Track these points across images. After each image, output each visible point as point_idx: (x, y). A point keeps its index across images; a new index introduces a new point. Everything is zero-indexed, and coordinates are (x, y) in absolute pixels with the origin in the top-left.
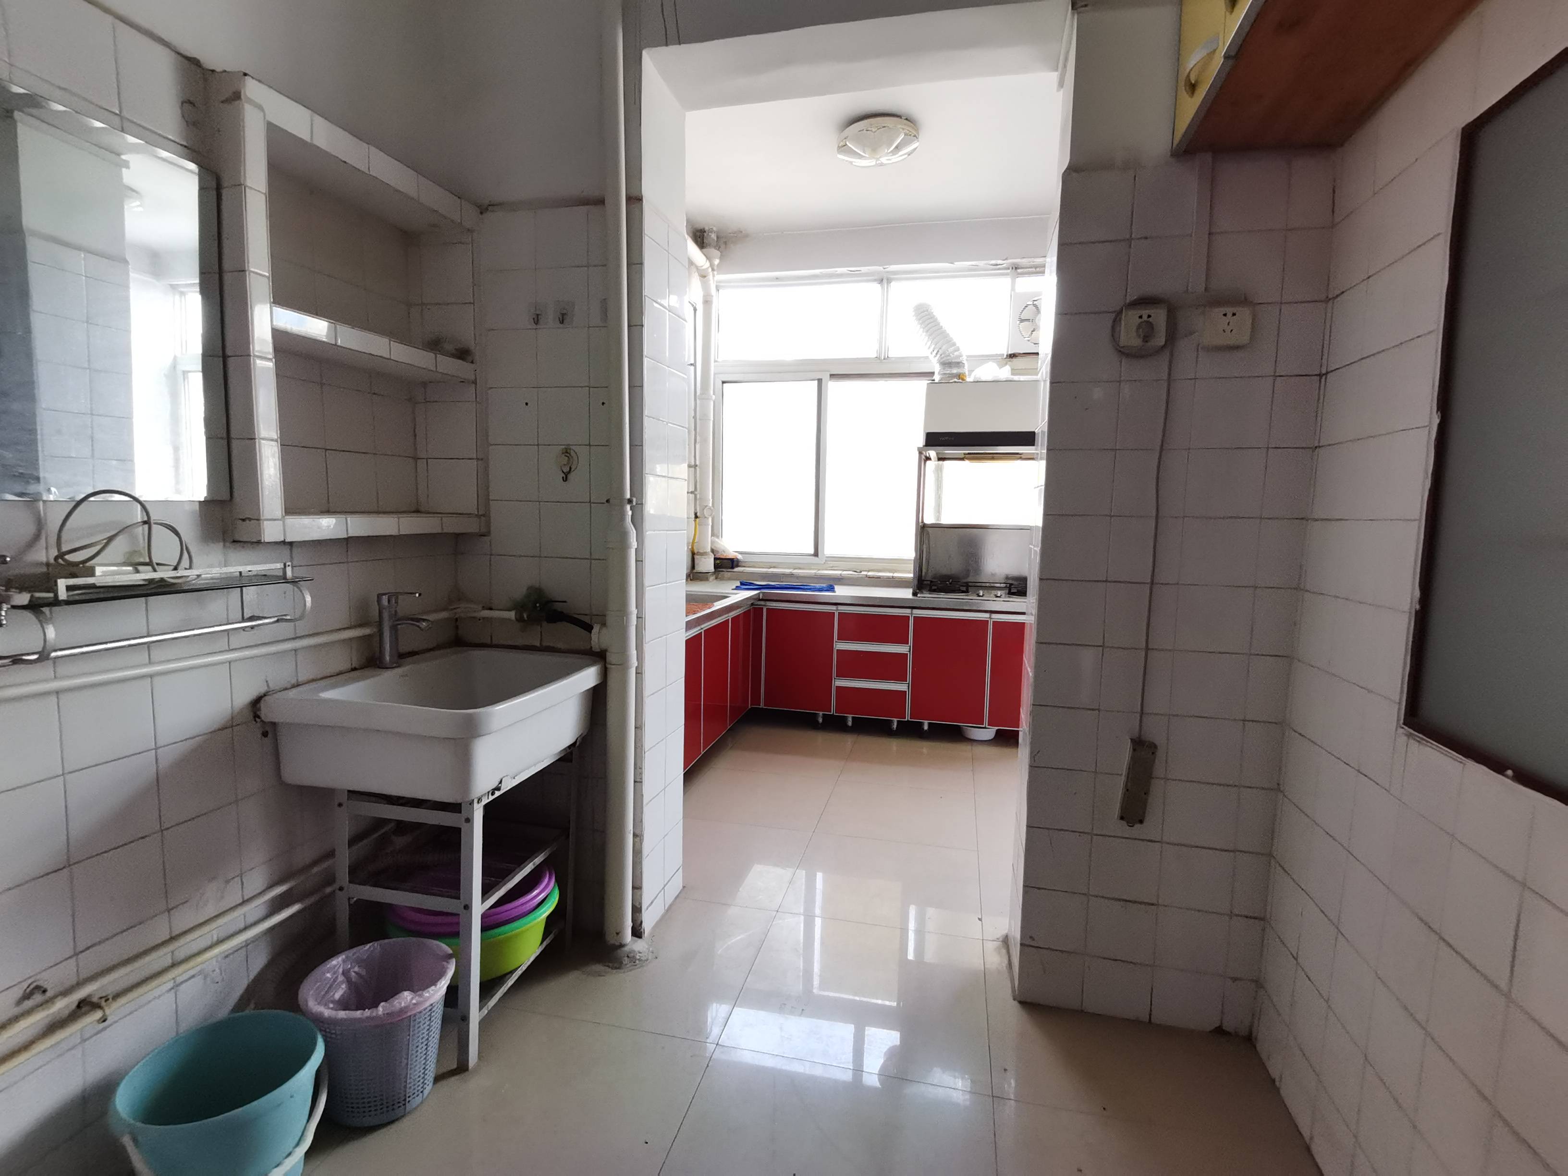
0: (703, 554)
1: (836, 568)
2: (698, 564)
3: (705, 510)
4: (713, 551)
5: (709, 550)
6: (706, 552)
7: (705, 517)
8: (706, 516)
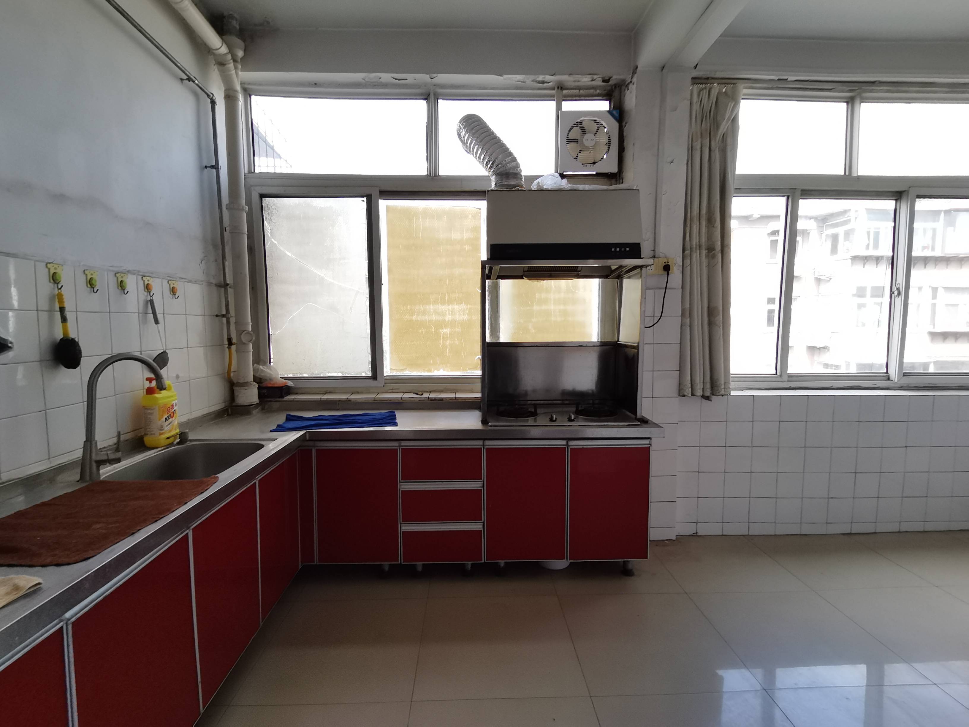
0: (245, 384)
1: (397, 391)
2: (238, 395)
3: (242, 336)
4: (255, 379)
5: (251, 379)
6: (247, 382)
7: (244, 344)
8: (244, 341)
